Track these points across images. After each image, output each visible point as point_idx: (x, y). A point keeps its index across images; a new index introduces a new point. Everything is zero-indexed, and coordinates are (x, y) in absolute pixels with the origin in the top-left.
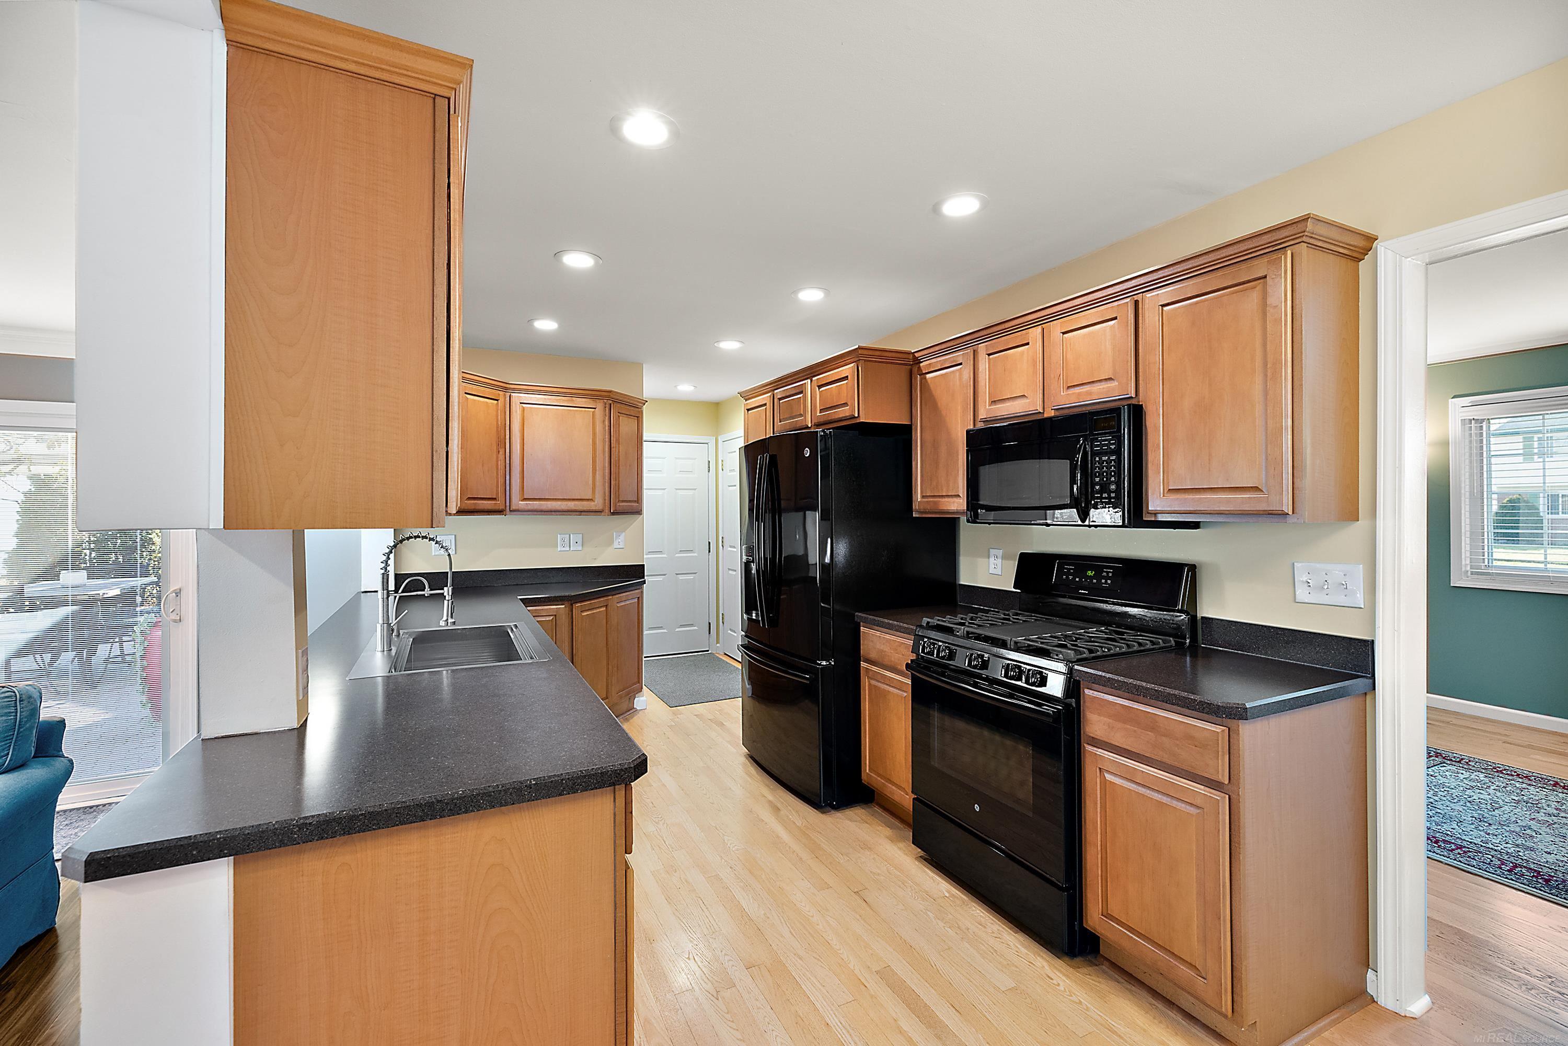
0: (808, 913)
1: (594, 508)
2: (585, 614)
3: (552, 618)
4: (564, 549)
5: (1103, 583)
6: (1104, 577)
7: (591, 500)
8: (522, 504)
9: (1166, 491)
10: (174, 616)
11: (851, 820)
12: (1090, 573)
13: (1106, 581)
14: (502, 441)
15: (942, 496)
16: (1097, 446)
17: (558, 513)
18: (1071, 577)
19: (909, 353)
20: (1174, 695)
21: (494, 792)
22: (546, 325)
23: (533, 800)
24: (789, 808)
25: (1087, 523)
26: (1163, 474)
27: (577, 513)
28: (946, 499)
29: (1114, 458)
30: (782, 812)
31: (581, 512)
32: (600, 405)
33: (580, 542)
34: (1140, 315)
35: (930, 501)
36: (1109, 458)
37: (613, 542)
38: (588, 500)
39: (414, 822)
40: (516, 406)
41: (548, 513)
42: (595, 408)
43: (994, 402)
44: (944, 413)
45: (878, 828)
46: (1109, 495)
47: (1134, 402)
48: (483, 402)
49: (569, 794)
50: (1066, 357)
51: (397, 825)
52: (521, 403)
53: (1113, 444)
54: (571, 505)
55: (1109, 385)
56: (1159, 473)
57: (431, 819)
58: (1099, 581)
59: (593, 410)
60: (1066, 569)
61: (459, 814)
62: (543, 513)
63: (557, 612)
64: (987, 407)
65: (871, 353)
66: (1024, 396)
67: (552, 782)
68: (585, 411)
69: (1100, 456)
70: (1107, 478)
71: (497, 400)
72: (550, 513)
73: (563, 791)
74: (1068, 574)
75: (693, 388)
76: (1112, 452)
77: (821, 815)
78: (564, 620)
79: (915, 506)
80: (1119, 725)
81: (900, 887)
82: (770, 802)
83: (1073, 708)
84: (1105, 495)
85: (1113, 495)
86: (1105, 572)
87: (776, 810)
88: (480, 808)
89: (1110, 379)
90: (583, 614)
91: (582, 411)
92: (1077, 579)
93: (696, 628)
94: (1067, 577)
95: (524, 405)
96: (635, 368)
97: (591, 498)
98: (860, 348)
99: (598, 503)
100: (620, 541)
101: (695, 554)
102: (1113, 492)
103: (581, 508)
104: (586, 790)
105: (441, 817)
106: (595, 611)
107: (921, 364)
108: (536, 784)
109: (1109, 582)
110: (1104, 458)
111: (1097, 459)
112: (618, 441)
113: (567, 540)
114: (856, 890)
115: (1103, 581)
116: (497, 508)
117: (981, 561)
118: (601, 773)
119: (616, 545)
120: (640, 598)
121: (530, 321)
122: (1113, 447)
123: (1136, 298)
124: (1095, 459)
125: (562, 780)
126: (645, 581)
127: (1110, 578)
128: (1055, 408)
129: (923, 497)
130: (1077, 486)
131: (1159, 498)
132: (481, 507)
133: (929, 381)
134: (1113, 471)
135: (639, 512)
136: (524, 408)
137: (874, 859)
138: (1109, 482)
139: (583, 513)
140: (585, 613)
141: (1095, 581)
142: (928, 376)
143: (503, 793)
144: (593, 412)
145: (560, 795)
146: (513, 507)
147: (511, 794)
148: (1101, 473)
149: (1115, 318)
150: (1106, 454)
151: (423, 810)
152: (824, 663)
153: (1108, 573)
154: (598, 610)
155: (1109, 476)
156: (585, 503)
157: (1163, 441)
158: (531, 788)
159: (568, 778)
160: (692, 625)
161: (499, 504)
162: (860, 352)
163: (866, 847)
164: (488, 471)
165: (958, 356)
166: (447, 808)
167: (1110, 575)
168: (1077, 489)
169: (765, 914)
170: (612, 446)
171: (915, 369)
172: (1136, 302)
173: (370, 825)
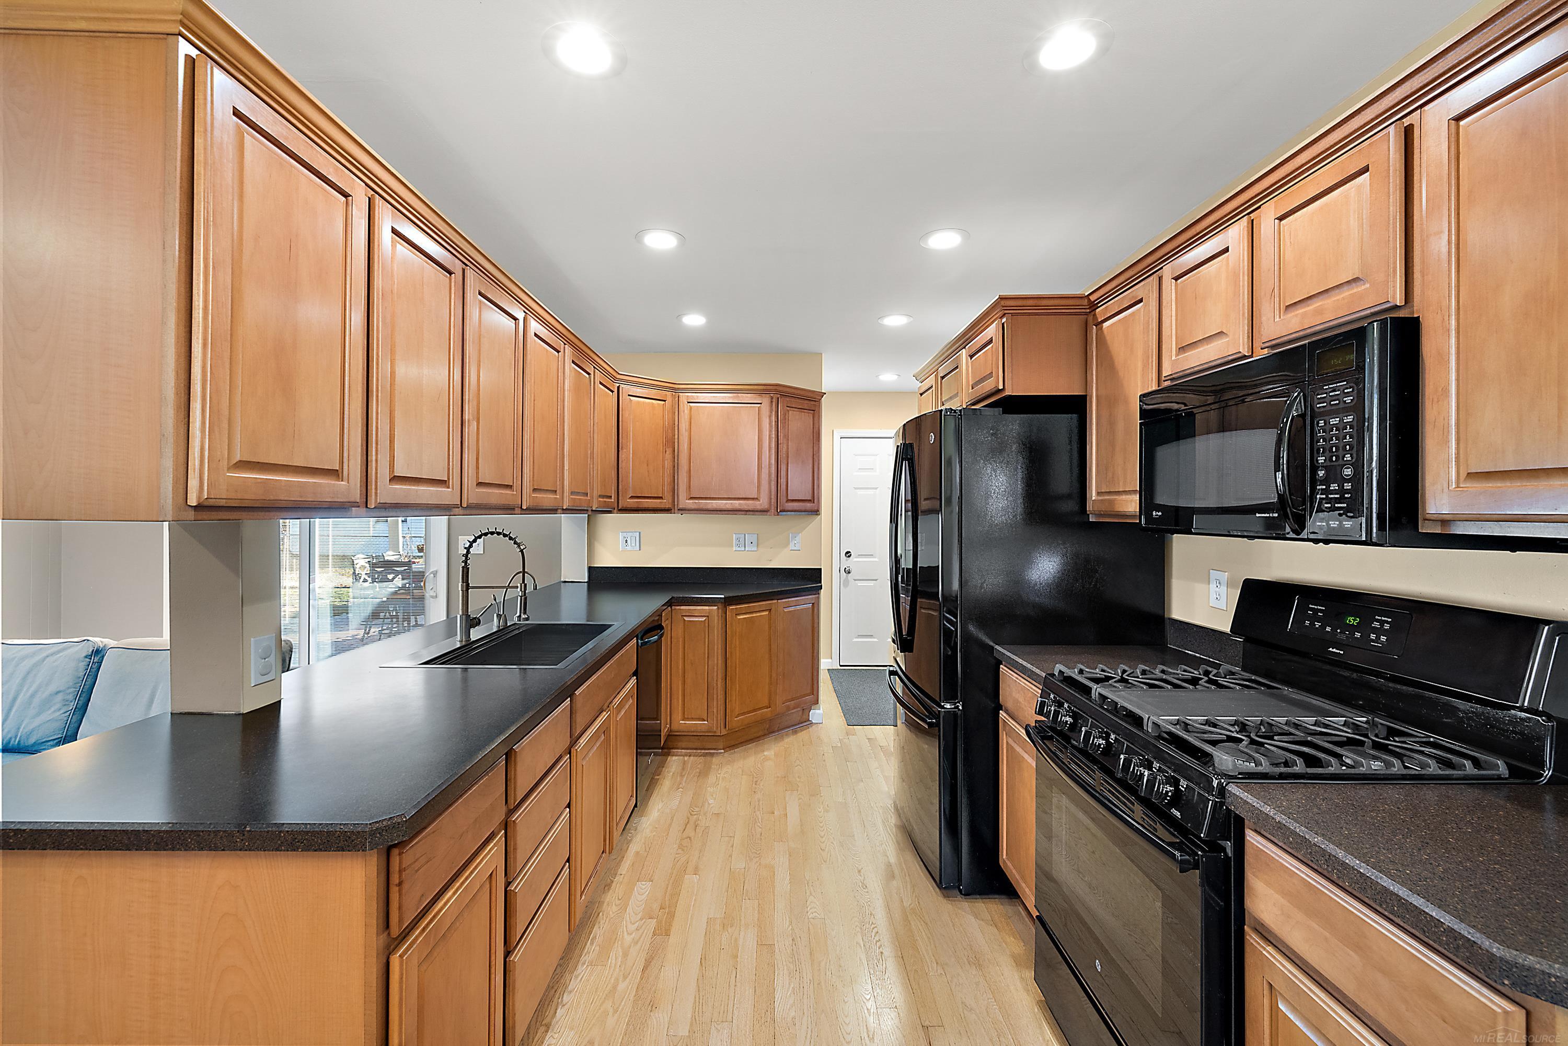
0: (846, 1036)
1: (759, 508)
2: (742, 617)
3: (704, 619)
4: (739, 549)
5: (1373, 641)
6: (1375, 630)
7: (756, 499)
8: (690, 503)
9: (1463, 475)
10: (432, 593)
11: (976, 917)
12: (1351, 620)
13: (1378, 638)
14: (671, 442)
15: (1118, 493)
16: (1322, 400)
17: (723, 512)
18: (1318, 624)
19: (1081, 297)
20: (1398, 896)
21: (203, 831)
22: (694, 320)
23: (246, 850)
24: (907, 878)
25: (1304, 535)
26: (1458, 443)
27: (743, 513)
28: (1124, 497)
29: (1350, 419)
30: (895, 882)
31: (747, 512)
32: (765, 400)
33: (755, 542)
34: (1416, 151)
35: (1105, 500)
36: (1341, 420)
37: (789, 544)
38: (753, 499)
39: (120, 850)
40: (684, 406)
41: (712, 512)
42: (761, 404)
43: (1182, 349)
44: (1121, 374)
45: (1008, 940)
46: (1341, 486)
47: (1402, 314)
48: (649, 403)
49: (288, 851)
50: (1284, 258)
51: (104, 849)
52: (688, 402)
53: (1348, 395)
54: (736, 504)
55: (1355, 290)
56: (1447, 441)
57: (137, 850)
58: (1365, 636)
59: (759, 405)
60: (1312, 609)
61: (165, 850)
62: (709, 512)
63: (709, 613)
64: (1174, 358)
65: (1020, 303)
66: (1221, 333)
67: (268, 832)
68: (751, 407)
69: (1326, 418)
70: (1337, 457)
71: (665, 401)
72: (716, 512)
73: (280, 845)
74: (1314, 618)
75: (895, 377)
76: (1347, 410)
77: (941, 899)
78: (716, 621)
79: (1089, 507)
80: (1299, 916)
81: (991, 1040)
82: (889, 865)
83: (1227, 858)
84: (1334, 487)
85: (1348, 486)
86: (1377, 621)
87: (890, 876)
88: (187, 848)
89: (1356, 280)
90: (739, 617)
91: (747, 407)
92: (1328, 629)
93: (875, 640)
94: (1312, 624)
95: (691, 404)
96: (813, 359)
97: (756, 497)
98: (1001, 298)
99: (763, 503)
100: (797, 542)
101: (876, 559)
102: (1348, 481)
103: (746, 508)
104: (309, 850)
105: (146, 850)
106: (754, 615)
107: (1098, 310)
108: (250, 831)
109: (1383, 638)
110: (1334, 421)
111: (1322, 423)
112: (787, 437)
113: (742, 540)
114: (927, 1023)
115: (1373, 636)
116: (663, 506)
117: (1199, 587)
118: (327, 832)
119: (791, 546)
120: (816, 605)
121: (679, 317)
122: (1348, 400)
123: (1407, 122)
124: (1318, 423)
125: (280, 832)
126: (821, 586)
127: (1385, 633)
128: (1267, 345)
129: (1098, 493)
130: (1283, 474)
131: (1446, 490)
132: (646, 506)
133: (1105, 332)
134: (1349, 443)
135: (816, 512)
136: (691, 407)
137: (977, 984)
138: (1340, 462)
139: (748, 513)
140: (741, 615)
141: (1358, 635)
142: (1106, 325)
143: (212, 835)
144: (759, 408)
145: (277, 850)
146: (681, 506)
147: (221, 837)
148: (1327, 448)
149: (1365, 170)
150: (1334, 413)
151: (129, 838)
152: (948, 706)
153: (1382, 623)
154: (758, 614)
155: (1341, 453)
156: (751, 502)
157: (1458, 380)
158: (244, 835)
159: (288, 831)
160: (871, 636)
161: (665, 503)
162: (1003, 303)
163: (977, 962)
164: (654, 471)
165: (1139, 291)
166: (153, 840)
167: (1387, 626)
168: (1282, 478)
169: (794, 1018)
170: (779, 442)
171: (1090, 318)
172: (1408, 132)
173: (78, 844)
